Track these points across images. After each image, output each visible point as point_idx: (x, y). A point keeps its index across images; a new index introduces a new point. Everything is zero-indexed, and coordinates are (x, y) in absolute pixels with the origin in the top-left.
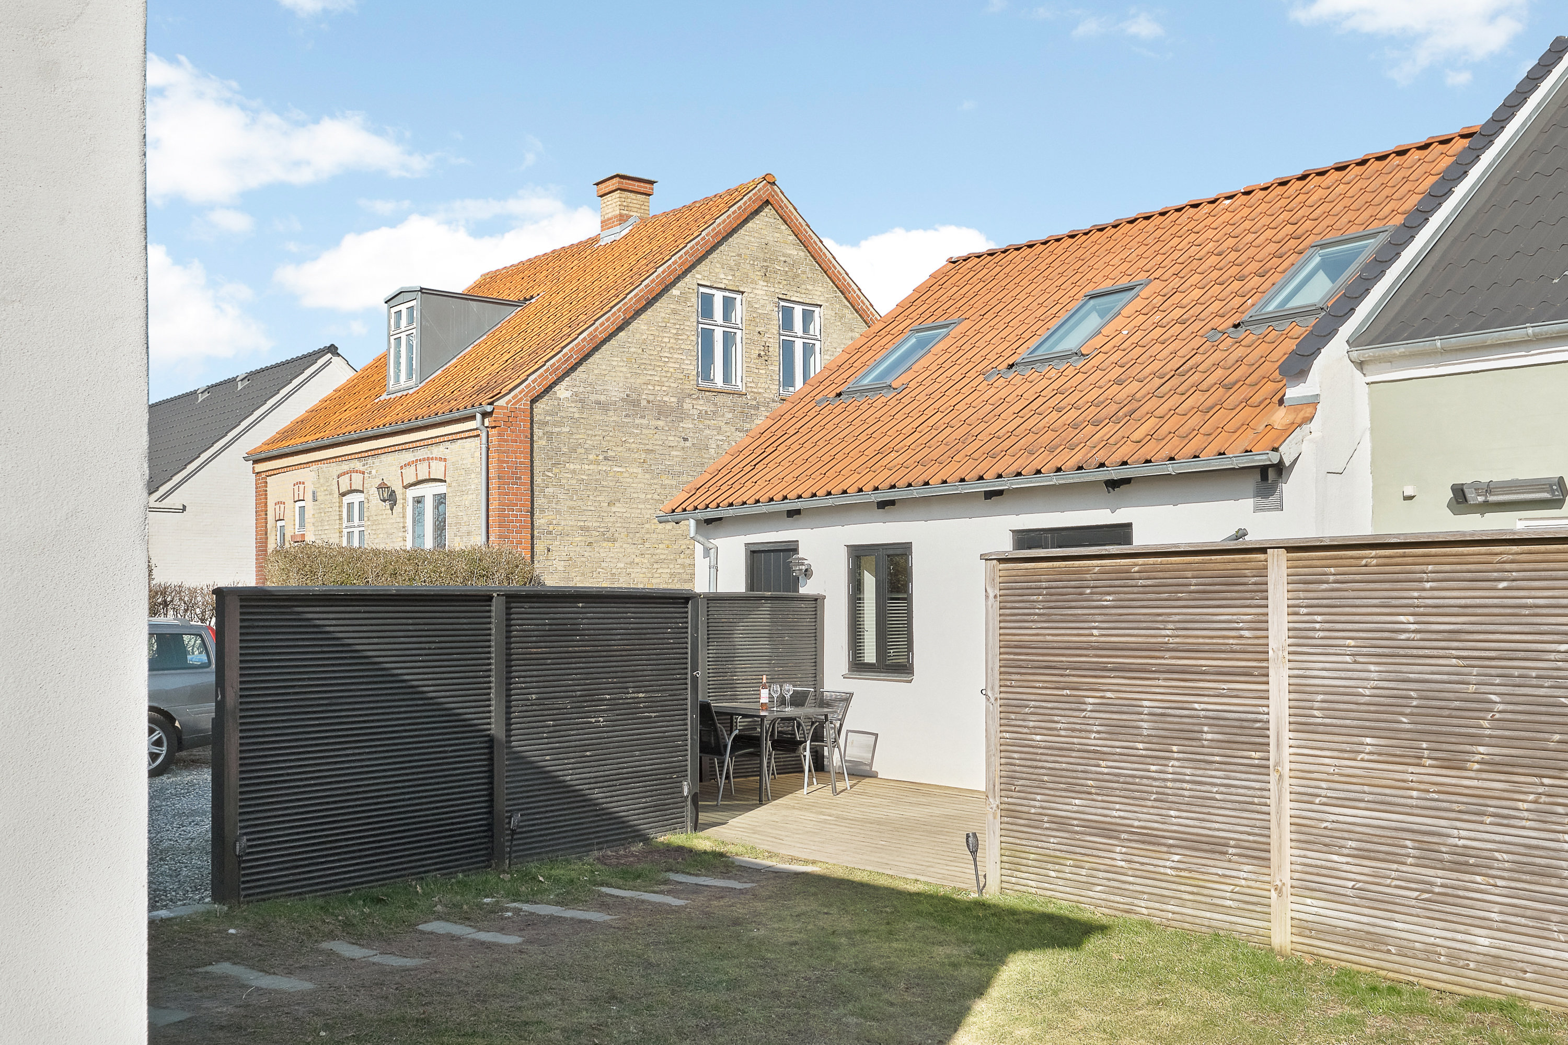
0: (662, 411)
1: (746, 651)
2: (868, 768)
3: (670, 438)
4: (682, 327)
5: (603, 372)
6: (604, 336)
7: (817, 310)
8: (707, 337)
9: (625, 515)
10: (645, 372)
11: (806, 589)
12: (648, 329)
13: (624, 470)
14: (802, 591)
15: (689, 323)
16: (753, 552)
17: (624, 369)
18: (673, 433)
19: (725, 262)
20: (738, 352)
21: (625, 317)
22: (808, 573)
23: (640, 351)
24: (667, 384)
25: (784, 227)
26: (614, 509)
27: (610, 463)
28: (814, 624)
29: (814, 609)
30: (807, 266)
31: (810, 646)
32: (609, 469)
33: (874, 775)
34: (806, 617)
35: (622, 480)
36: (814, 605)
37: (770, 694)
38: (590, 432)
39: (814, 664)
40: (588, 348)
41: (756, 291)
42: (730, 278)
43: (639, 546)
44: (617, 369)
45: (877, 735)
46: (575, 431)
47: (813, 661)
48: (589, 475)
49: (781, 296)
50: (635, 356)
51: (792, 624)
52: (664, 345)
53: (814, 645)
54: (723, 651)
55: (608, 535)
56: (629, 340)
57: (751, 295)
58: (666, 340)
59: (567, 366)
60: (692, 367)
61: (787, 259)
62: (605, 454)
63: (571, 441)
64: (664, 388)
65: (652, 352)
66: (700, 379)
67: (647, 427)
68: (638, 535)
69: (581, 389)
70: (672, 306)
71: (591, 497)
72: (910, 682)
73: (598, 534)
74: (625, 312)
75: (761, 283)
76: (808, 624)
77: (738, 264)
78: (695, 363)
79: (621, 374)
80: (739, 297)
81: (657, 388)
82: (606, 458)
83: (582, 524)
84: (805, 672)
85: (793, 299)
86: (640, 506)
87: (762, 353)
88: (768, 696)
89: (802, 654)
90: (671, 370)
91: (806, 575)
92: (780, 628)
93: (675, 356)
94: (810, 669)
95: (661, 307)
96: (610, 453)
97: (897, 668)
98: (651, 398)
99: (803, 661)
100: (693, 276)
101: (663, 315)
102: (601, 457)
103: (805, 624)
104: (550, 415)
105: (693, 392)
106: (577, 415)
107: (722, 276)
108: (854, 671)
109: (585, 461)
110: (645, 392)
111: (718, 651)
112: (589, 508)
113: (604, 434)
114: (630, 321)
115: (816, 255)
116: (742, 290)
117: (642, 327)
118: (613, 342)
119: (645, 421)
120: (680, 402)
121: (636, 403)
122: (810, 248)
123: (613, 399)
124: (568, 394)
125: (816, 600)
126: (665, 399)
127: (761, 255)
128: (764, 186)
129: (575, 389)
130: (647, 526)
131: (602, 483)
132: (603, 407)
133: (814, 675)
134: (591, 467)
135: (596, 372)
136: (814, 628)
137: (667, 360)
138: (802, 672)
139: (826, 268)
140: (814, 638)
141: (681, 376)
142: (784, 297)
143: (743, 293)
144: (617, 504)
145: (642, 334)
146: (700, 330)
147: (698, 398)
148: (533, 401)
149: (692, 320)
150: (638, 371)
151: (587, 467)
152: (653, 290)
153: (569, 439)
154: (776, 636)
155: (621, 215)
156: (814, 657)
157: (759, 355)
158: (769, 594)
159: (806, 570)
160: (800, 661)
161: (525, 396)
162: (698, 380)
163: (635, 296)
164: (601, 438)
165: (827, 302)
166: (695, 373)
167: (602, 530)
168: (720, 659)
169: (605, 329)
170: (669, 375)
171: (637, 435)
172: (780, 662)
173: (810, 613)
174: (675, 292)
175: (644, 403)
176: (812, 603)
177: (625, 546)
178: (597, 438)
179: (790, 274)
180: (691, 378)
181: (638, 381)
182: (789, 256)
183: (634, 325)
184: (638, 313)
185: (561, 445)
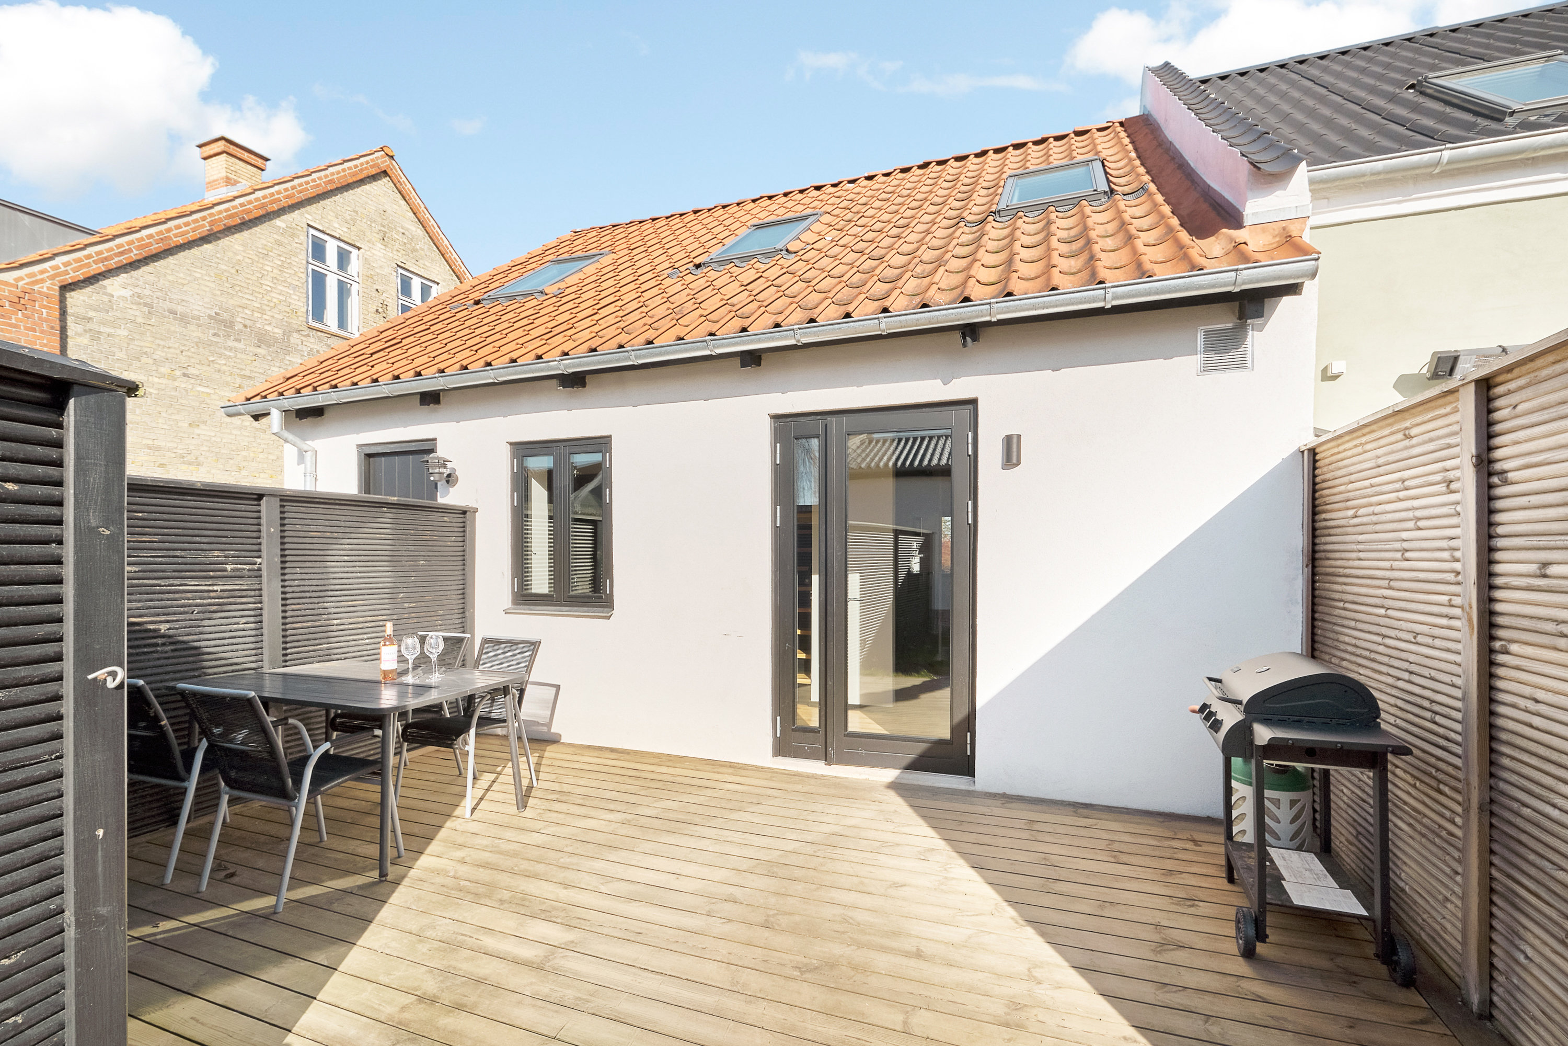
0: (262, 340)
1: (357, 581)
2: (545, 729)
3: (273, 368)
4: (288, 261)
5: (180, 281)
6: (181, 240)
7: (434, 286)
8: (319, 280)
9: (213, 439)
10: (240, 294)
11: (448, 497)
12: (244, 251)
13: (212, 391)
14: (442, 500)
15: (297, 260)
16: (369, 456)
17: (213, 285)
18: (278, 364)
19: (340, 213)
20: (354, 303)
21: (212, 229)
22: (450, 479)
23: (234, 271)
24: (270, 313)
25: (403, 202)
26: (197, 431)
27: (192, 381)
28: (461, 544)
29: (461, 525)
30: (424, 243)
31: (456, 573)
32: (190, 387)
33: (554, 740)
34: (450, 534)
35: (208, 401)
36: (461, 520)
37: (399, 651)
38: (162, 343)
39: (461, 596)
40: (155, 248)
41: (373, 251)
42: (346, 230)
43: (233, 474)
44: (200, 281)
45: (558, 687)
46: (137, 337)
47: (461, 592)
48: (159, 389)
49: (400, 264)
50: (226, 274)
51: (430, 543)
52: (266, 273)
53: (461, 572)
54: (315, 582)
55: (188, 458)
56: (218, 255)
57: (368, 253)
58: (269, 269)
59: (124, 259)
60: (301, 302)
61: (406, 232)
62: (185, 371)
63: (131, 346)
64: (265, 317)
65: (249, 276)
66: (310, 317)
67: (244, 352)
68: (231, 462)
69: (147, 292)
70: (275, 236)
71: (163, 414)
72: (609, 618)
73: (174, 455)
74: (212, 223)
75: (379, 245)
76: (452, 544)
77: (354, 220)
78: (305, 300)
79: (207, 289)
80: (354, 252)
81: (256, 314)
82: (185, 375)
83: (150, 442)
84: (448, 607)
85: (411, 269)
86: (235, 432)
87: (380, 310)
88: (396, 657)
89: (446, 583)
90: (274, 300)
91: (448, 482)
92: (412, 548)
93: (280, 287)
94: (454, 601)
95: (261, 234)
96: (191, 371)
97: (586, 600)
98: (248, 323)
99: (446, 593)
100: (302, 214)
101: (264, 242)
102: (178, 373)
103: (449, 544)
104: (95, 310)
105: (301, 328)
106: (140, 320)
107: (336, 225)
108: (520, 604)
109: (154, 373)
110: (241, 315)
111: (302, 583)
112: (161, 426)
113: (182, 348)
114: (218, 235)
115: (434, 237)
116: (358, 244)
117: (236, 247)
118: (195, 251)
119: (240, 346)
120: (287, 334)
121: (230, 325)
122: (428, 229)
123: (196, 313)
124: (127, 293)
125: (464, 512)
126: (268, 328)
127: (379, 220)
128: (382, 156)
129: (138, 290)
130: (244, 453)
131: (180, 401)
132: (184, 319)
133: (461, 611)
134: (164, 381)
135: (170, 278)
136: (461, 549)
137: (269, 289)
138: (445, 608)
139: (443, 252)
140: (461, 563)
141: (288, 309)
142: (403, 265)
143: (359, 248)
144: (202, 426)
145: (236, 254)
146: (310, 270)
147: (308, 335)
148: (66, 288)
149: (300, 257)
150: (230, 291)
151: (156, 380)
152: (249, 212)
153: (128, 344)
154: (406, 559)
155: (227, 178)
156: (461, 587)
157: (377, 310)
158: (394, 499)
159: (449, 476)
160: (442, 593)
161: (52, 278)
162: (307, 318)
163: (227, 210)
164: (178, 351)
165: (444, 281)
166: (304, 310)
167: (181, 452)
168: (308, 594)
169: (183, 234)
170: (272, 304)
171: (230, 357)
172: (412, 595)
173: (456, 529)
174: (279, 222)
175: (238, 327)
176: (458, 518)
177: (213, 471)
178: (171, 350)
179: (408, 246)
180: (299, 314)
181: (231, 302)
182: (408, 230)
183: (225, 242)
184: (230, 230)
185: (115, 350)
